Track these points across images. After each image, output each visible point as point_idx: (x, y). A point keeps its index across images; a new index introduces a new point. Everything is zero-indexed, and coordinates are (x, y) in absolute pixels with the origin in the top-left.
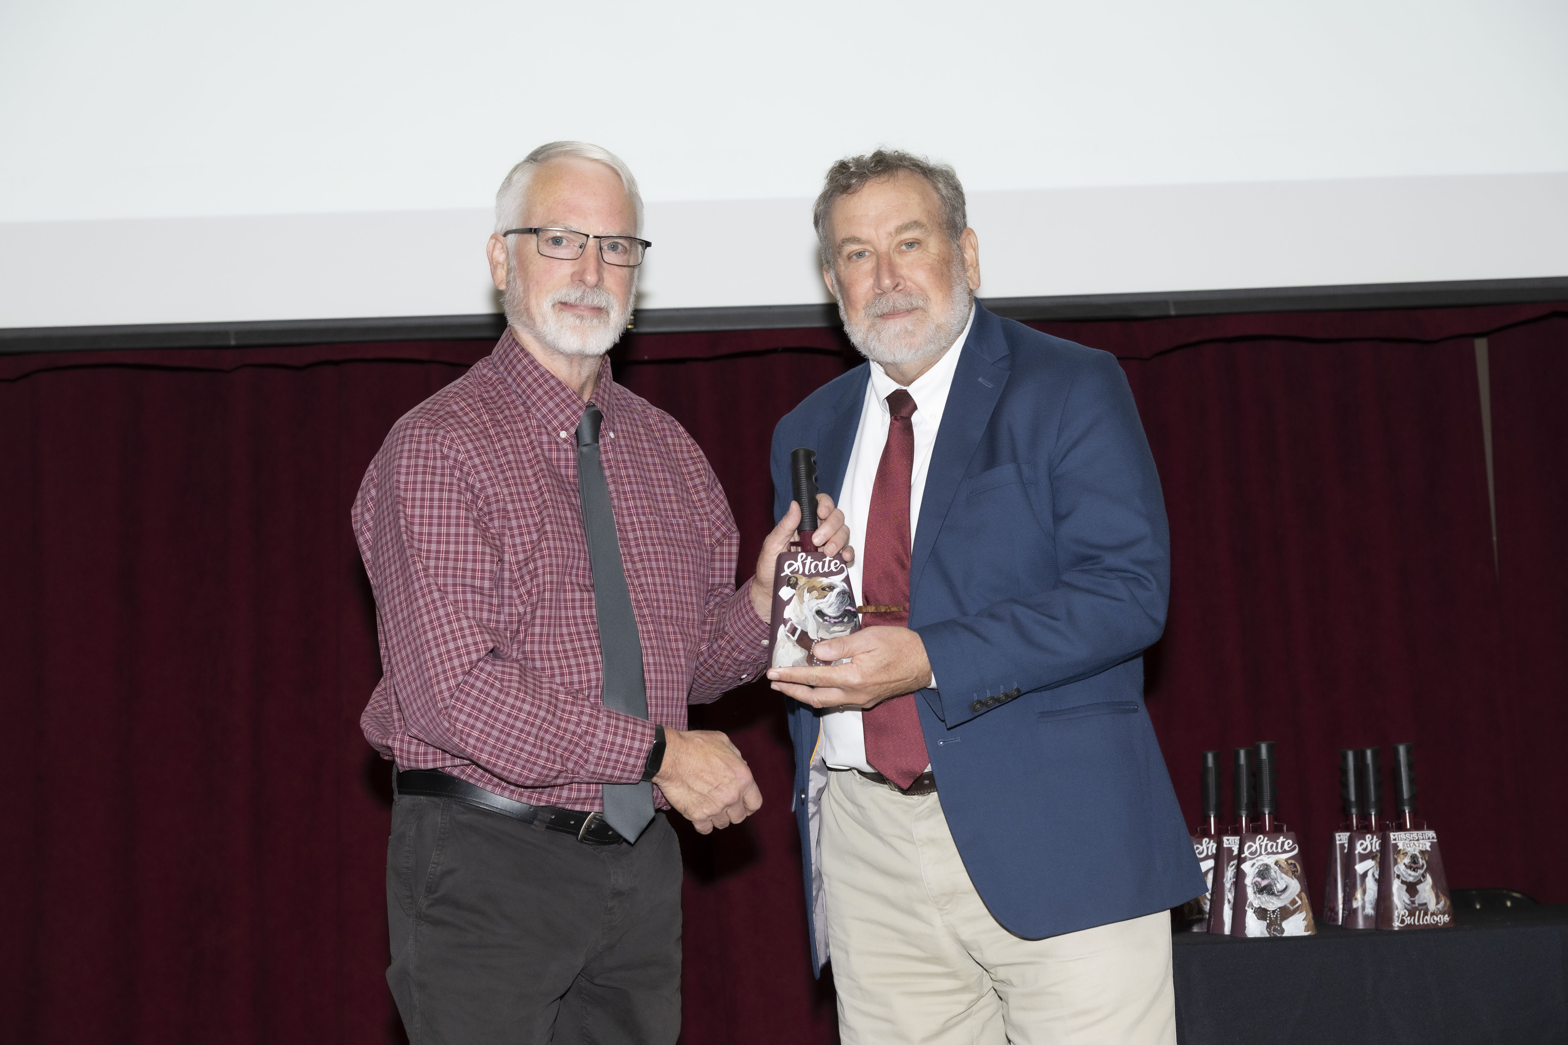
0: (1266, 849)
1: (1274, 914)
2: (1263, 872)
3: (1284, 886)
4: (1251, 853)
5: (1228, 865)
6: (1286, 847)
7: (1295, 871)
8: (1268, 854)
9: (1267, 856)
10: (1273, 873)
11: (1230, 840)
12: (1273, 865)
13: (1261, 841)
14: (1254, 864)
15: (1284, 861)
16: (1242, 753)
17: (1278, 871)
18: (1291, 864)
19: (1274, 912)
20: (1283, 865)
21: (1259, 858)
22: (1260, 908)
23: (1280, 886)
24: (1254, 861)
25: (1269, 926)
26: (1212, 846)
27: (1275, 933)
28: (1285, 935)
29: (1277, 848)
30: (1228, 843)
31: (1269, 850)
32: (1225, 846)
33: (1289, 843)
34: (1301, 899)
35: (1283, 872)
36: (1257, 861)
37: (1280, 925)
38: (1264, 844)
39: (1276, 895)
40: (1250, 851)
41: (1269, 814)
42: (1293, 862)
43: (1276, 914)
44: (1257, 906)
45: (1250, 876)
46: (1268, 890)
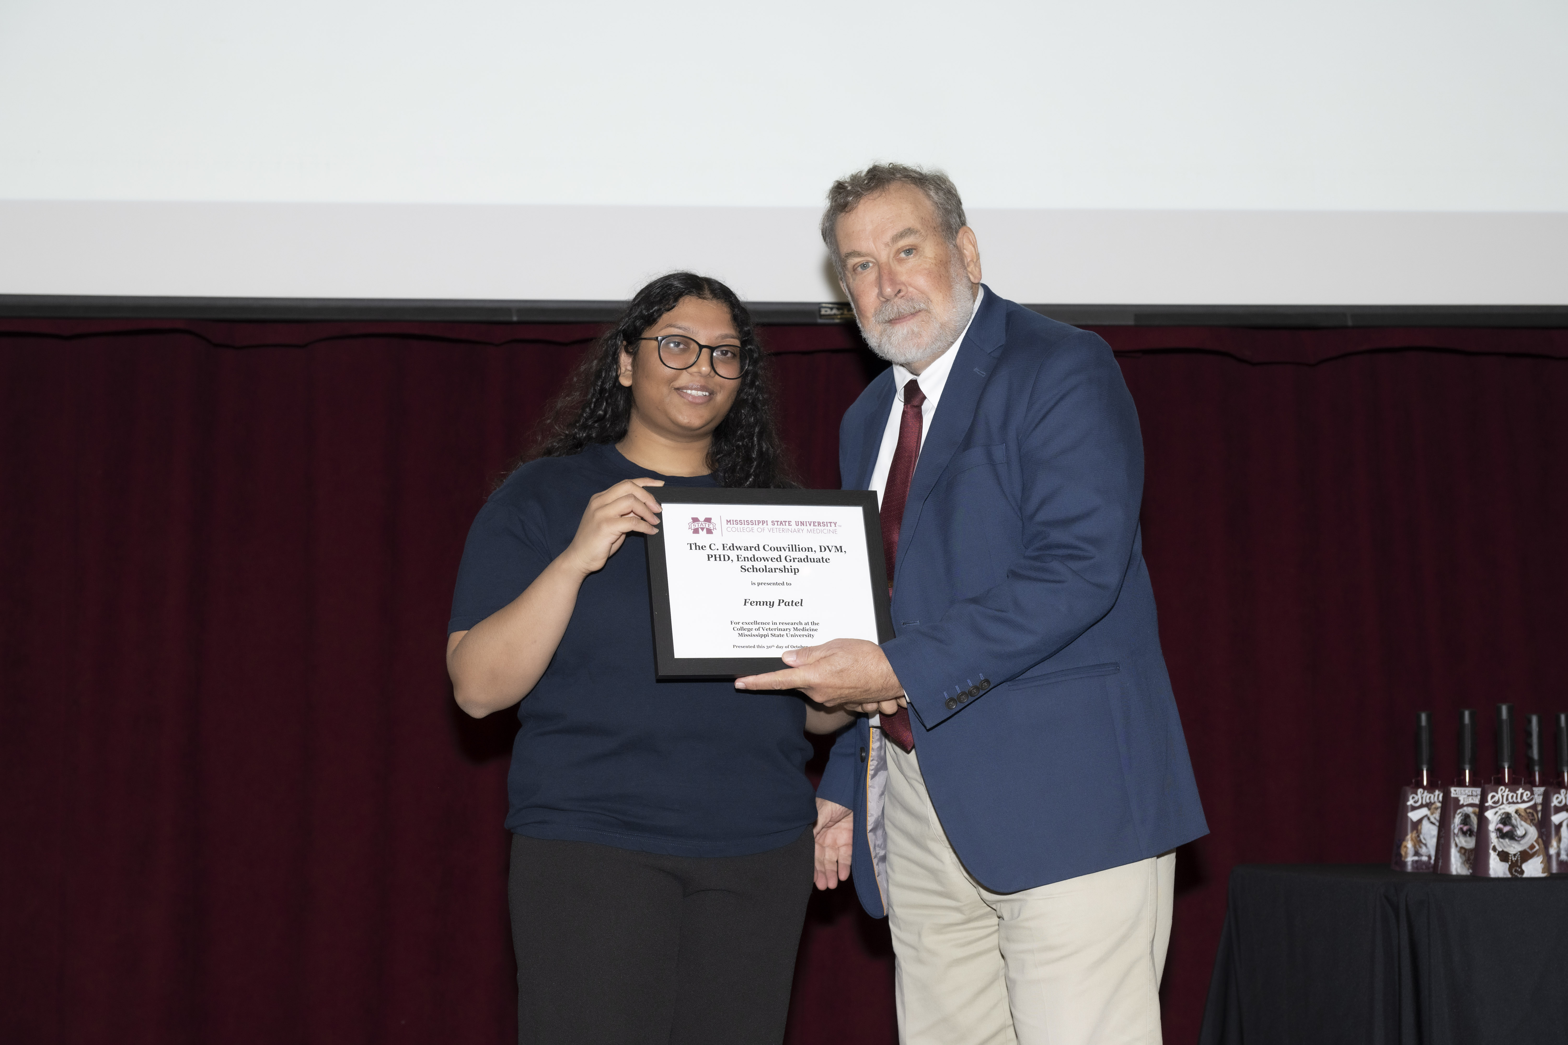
0: (1507, 799)
1: (1515, 857)
2: (1506, 819)
3: (1524, 832)
4: (1494, 803)
5: (1455, 813)
6: (1525, 798)
7: (1532, 820)
8: (1509, 803)
9: (1509, 805)
10: (1514, 821)
11: (1457, 791)
12: (1513, 814)
13: (1503, 792)
14: (1496, 813)
15: (1523, 811)
16: (1467, 714)
17: (1518, 819)
18: (1530, 813)
19: (1515, 855)
20: (1523, 814)
21: (1501, 807)
22: (1503, 851)
23: (1520, 832)
24: (1496, 809)
25: (1510, 868)
26: (1426, 796)
27: (1516, 874)
28: (1525, 875)
29: (1517, 798)
30: (1455, 793)
31: (1510, 800)
32: (1453, 795)
33: (1527, 795)
34: (1538, 844)
35: (1522, 819)
36: (1500, 809)
37: (1521, 867)
38: (1505, 794)
39: (1516, 840)
40: (1493, 800)
41: (1508, 768)
42: (1531, 811)
43: (1516, 857)
44: (1500, 850)
45: (1493, 822)
46: (1511, 836)
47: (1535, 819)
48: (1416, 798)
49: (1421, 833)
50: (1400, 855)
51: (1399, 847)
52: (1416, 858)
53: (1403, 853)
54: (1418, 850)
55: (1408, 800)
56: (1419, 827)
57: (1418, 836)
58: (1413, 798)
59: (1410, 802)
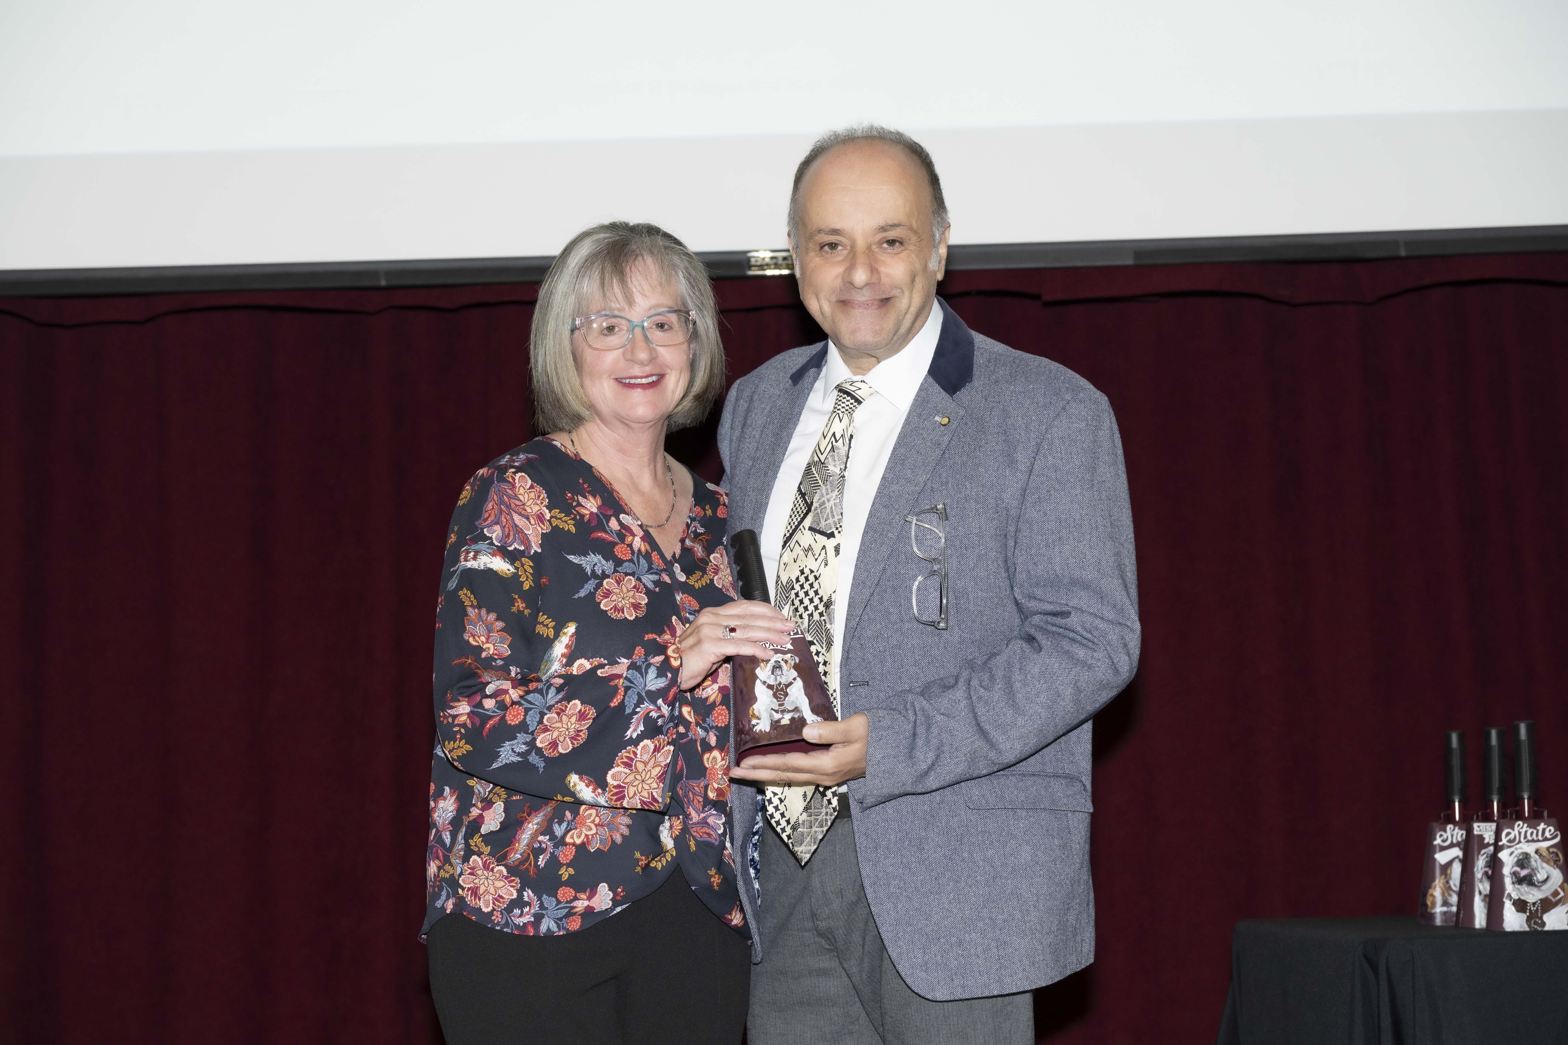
0: (1525, 837)
1: (1534, 906)
2: (1523, 861)
3: (1545, 877)
4: (1509, 841)
5: (1479, 853)
6: (1547, 834)
7: (1556, 861)
8: (1528, 841)
9: (1527, 844)
10: (1533, 863)
11: (1481, 827)
12: (1533, 854)
13: (1520, 828)
14: (1511, 854)
15: (1545, 850)
16: (1494, 733)
17: (1539, 861)
18: (1553, 852)
19: (1534, 904)
20: (1544, 854)
21: (1518, 846)
22: (1519, 899)
23: (1540, 876)
24: (1512, 849)
25: (1528, 920)
26: (1457, 834)
27: (1535, 927)
28: (1547, 928)
29: (1537, 835)
30: (1478, 829)
31: (1529, 838)
32: (1476, 833)
33: (1550, 831)
34: (1564, 890)
35: (1543, 861)
36: (1516, 849)
37: (1541, 918)
38: (1523, 831)
39: (1536, 886)
40: (1508, 838)
41: (1528, 799)
42: (1555, 850)
43: (1536, 906)
44: (1516, 898)
45: (1507, 865)
46: (1528, 881)
47: (1559, 860)
48: (1445, 836)
49: (1450, 878)
50: (1426, 905)
51: (1425, 895)
52: (1445, 909)
53: (1429, 903)
54: (1447, 899)
55: (1435, 839)
56: (1449, 872)
57: (1447, 882)
58: (1441, 836)
59: (1438, 841)
